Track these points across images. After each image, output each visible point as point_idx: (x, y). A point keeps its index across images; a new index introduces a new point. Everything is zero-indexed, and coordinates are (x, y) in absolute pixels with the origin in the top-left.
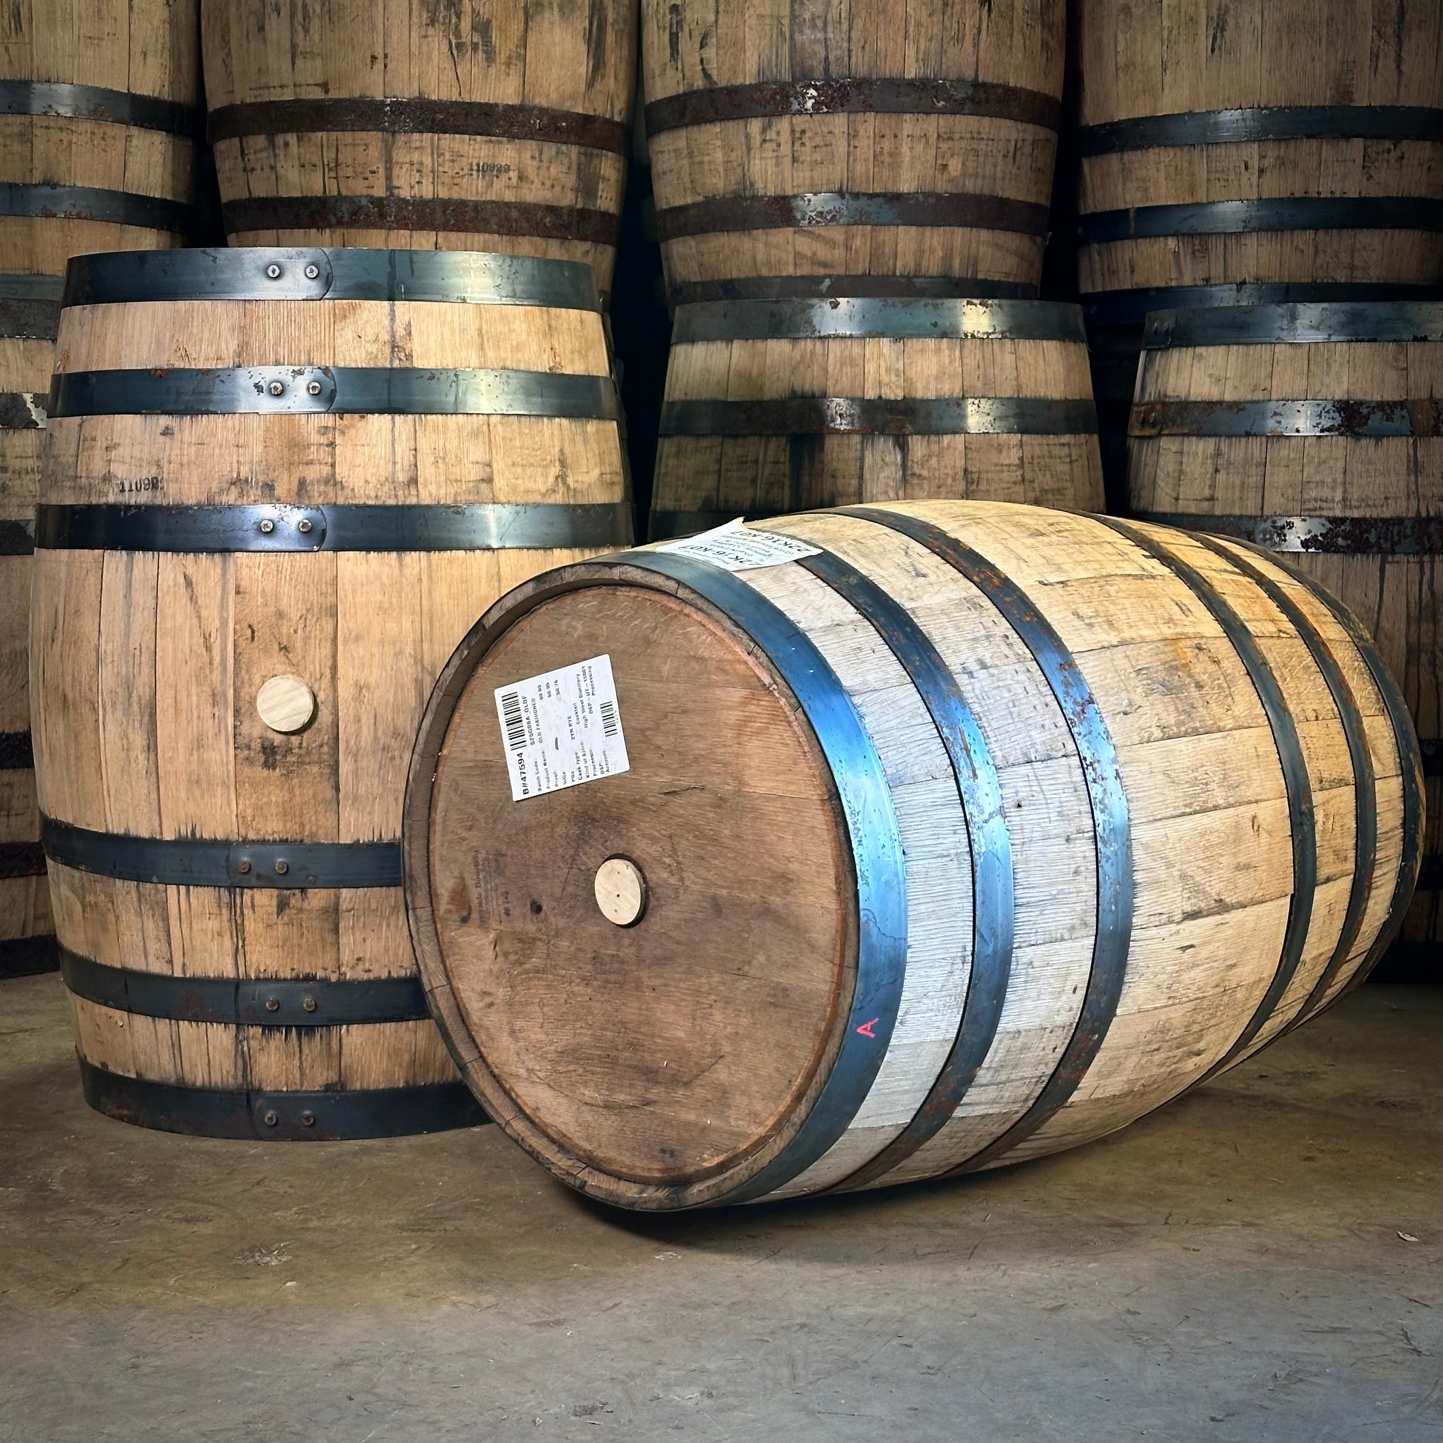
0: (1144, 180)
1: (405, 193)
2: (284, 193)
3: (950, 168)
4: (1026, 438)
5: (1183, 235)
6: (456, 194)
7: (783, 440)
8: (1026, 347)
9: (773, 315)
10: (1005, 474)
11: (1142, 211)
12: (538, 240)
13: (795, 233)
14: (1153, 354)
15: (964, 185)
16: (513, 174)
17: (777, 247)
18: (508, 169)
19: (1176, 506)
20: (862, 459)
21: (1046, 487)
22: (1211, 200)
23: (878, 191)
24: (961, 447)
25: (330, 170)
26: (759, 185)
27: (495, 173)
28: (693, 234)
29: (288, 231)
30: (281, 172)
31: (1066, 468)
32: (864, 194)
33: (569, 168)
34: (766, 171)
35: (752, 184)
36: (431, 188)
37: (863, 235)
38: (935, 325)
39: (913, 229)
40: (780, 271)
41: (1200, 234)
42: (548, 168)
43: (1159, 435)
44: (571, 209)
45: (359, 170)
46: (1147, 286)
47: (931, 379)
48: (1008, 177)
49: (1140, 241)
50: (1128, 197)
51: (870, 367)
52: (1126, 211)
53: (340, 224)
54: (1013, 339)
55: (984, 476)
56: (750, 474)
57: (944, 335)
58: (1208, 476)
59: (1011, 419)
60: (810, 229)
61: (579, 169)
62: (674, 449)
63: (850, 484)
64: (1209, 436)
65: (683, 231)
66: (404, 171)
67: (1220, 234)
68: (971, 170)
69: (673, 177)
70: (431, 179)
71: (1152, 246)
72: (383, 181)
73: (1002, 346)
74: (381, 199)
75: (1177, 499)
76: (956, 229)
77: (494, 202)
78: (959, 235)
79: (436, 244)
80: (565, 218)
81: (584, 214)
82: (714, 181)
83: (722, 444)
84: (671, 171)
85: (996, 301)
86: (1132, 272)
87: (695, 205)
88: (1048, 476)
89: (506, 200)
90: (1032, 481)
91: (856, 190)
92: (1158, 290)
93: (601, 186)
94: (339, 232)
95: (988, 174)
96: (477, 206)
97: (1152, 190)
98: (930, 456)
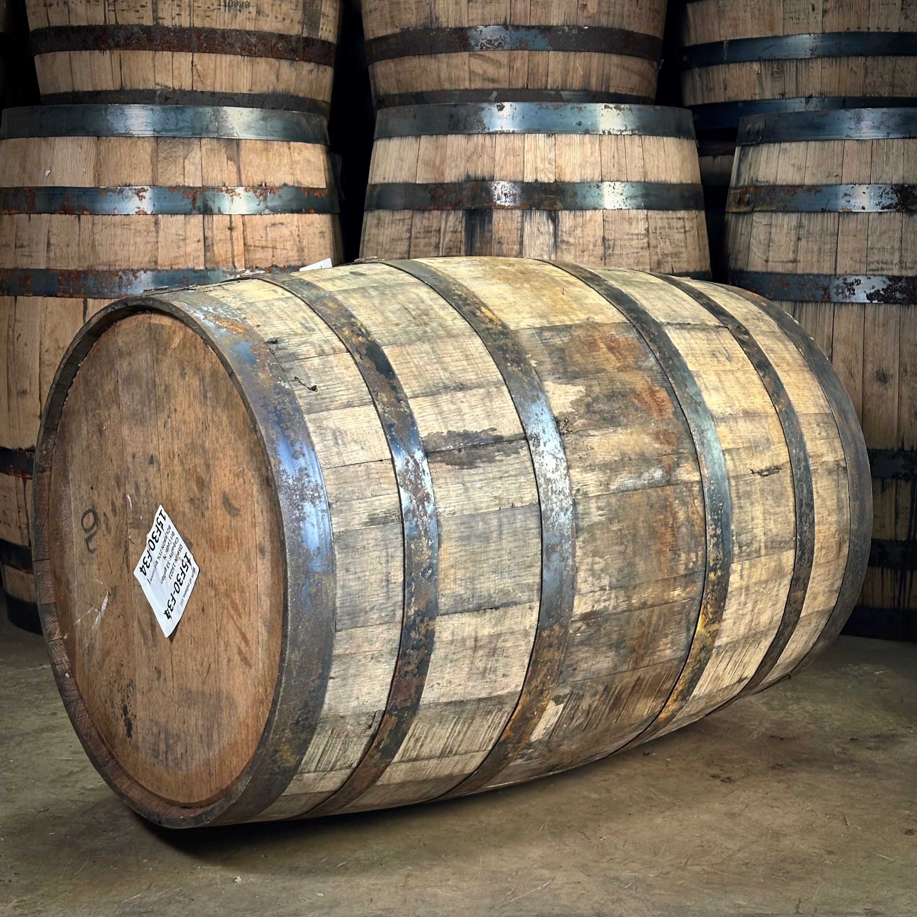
0: (734, 19)
1: (168, 23)
2: (74, 23)
3: (589, 7)
4: (651, 213)
5: (765, 60)
6: (208, 24)
7: (460, 213)
8: (651, 141)
9: (452, 116)
10: (634, 242)
11: (733, 43)
12: (273, 61)
13: (470, 56)
14: (747, 148)
15: (599, 21)
16: (253, 10)
17: (456, 67)
18: (248, 5)
19: (766, 267)
20: (522, 229)
21: (666, 252)
22: (786, 34)
23: (533, 24)
24: (600, 220)
25: (109, 5)
26: (443, 19)
27: (238, 7)
28: (392, 58)
29: (77, 52)
30: (72, 6)
31: (682, 236)
32: (523, 27)
33: (297, 6)
34: (448, 9)
35: (437, 19)
36: (188, 19)
37: (522, 58)
38: (580, 124)
39: (561, 54)
40: (459, 85)
41: (778, 60)
42: (280, 5)
43: (752, 212)
44: (298, 38)
45: (132, 4)
46: (737, 99)
47: (577, 166)
48: (632, 15)
49: (731, 65)
50: (722, 32)
51: (529, 157)
52: (721, 43)
53: (117, 46)
54: (640, 136)
55: (618, 243)
56: (434, 240)
57: (587, 132)
58: (792, 243)
59: (639, 199)
60: (481, 53)
61: (304, 6)
62: (375, 221)
63: (512, 249)
64: (793, 212)
65: (385, 55)
66: (167, 5)
67: (793, 59)
68: (605, 9)
69: (376, 15)
70: (188, 13)
71: (741, 69)
72: (150, 12)
73: (632, 140)
74: (149, 27)
75: (767, 261)
76: (593, 54)
77: (237, 30)
78: (596, 59)
79: (192, 62)
80: (294, 44)
81: (308, 42)
82: (408, 16)
83: (412, 217)
84: (376, 10)
85: (627, 106)
86: (725, 89)
87: (394, 35)
88: (668, 243)
89: (247, 29)
90: (655, 247)
91: (516, 23)
92: (745, 102)
93: (322, 21)
94: (117, 53)
95: (617, 12)
96: (224, 34)
97: (741, 26)
98: (576, 227)
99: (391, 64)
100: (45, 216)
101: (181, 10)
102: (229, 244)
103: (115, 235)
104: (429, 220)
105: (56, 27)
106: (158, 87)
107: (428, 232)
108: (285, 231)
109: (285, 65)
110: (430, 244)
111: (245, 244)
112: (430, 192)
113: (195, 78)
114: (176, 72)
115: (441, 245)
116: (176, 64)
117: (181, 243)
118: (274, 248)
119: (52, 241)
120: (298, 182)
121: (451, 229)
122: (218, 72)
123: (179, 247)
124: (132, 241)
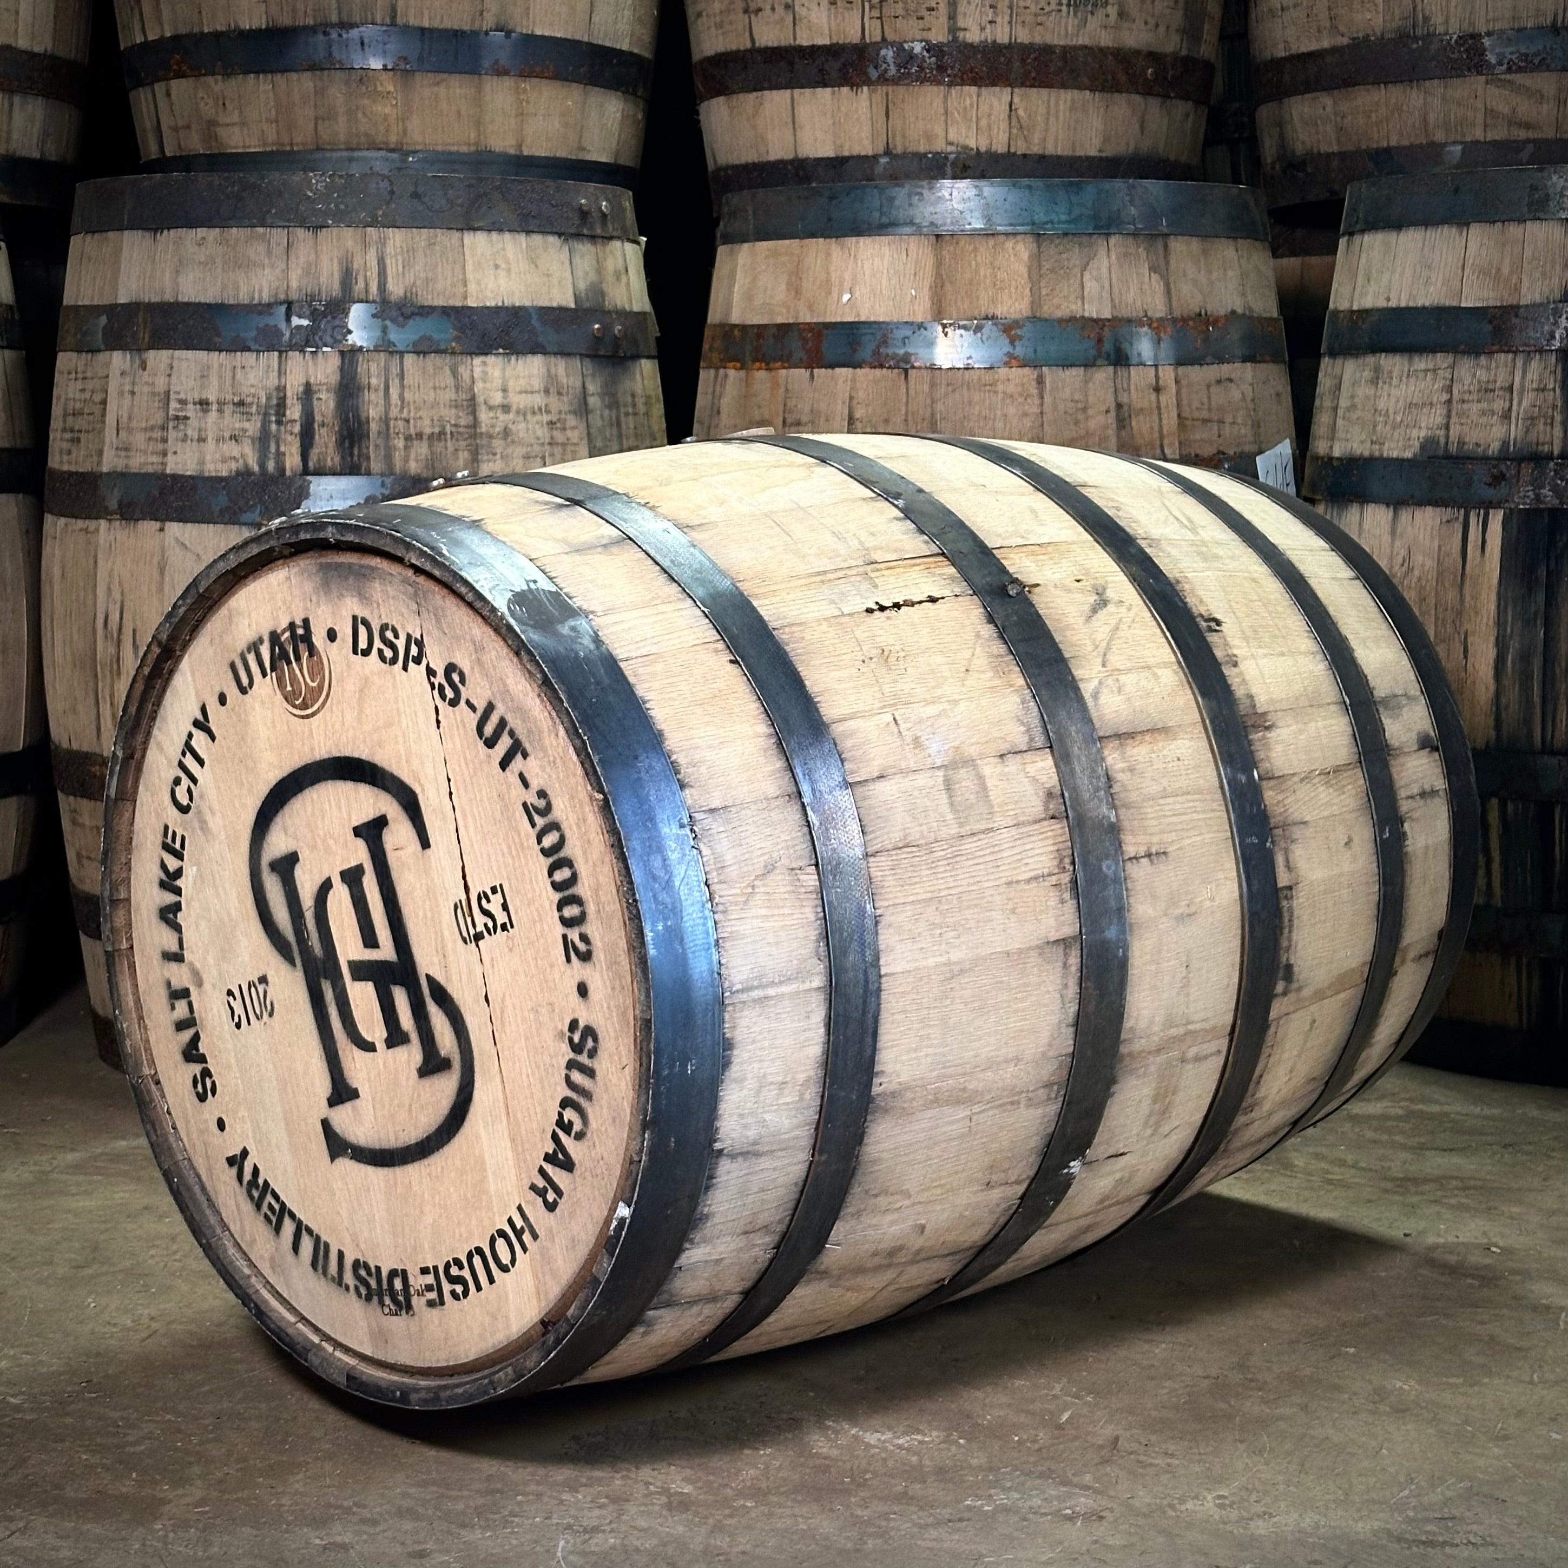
99: (1326, 100)
100: (843, 373)
101: (995, 14)
102: (1155, 417)
103: (970, 403)
104: (1488, 369)
105: (766, 49)
106: (950, 149)
107: (1486, 390)
108: (1236, 394)
109: (1154, 105)
110: (1493, 413)
111: (1179, 416)
112: (1490, 322)
113: (1014, 131)
114: (983, 123)
115: (1514, 414)
116: (984, 108)
117: (1081, 417)
118: (1221, 422)
119: (858, 414)
120: (1251, 310)
121: (1535, 385)
122: (1052, 119)
123: (1077, 423)
124: (999, 413)
